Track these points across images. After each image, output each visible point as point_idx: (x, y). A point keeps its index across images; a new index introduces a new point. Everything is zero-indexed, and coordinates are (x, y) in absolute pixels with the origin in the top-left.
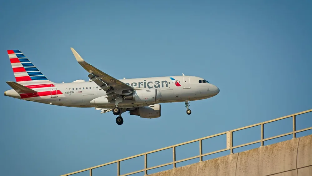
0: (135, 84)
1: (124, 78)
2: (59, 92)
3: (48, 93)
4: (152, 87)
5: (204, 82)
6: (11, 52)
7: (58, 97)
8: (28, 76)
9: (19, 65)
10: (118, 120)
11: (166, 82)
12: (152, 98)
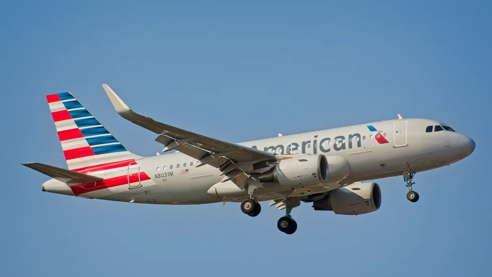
0: (294, 147)
1: (280, 135)
2: (144, 177)
3: (122, 181)
4: (329, 150)
5: (438, 128)
6: (52, 98)
7: (142, 186)
8: (88, 145)
9: (69, 125)
10: (282, 224)
11: (358, 135)
12: (311, 174)
